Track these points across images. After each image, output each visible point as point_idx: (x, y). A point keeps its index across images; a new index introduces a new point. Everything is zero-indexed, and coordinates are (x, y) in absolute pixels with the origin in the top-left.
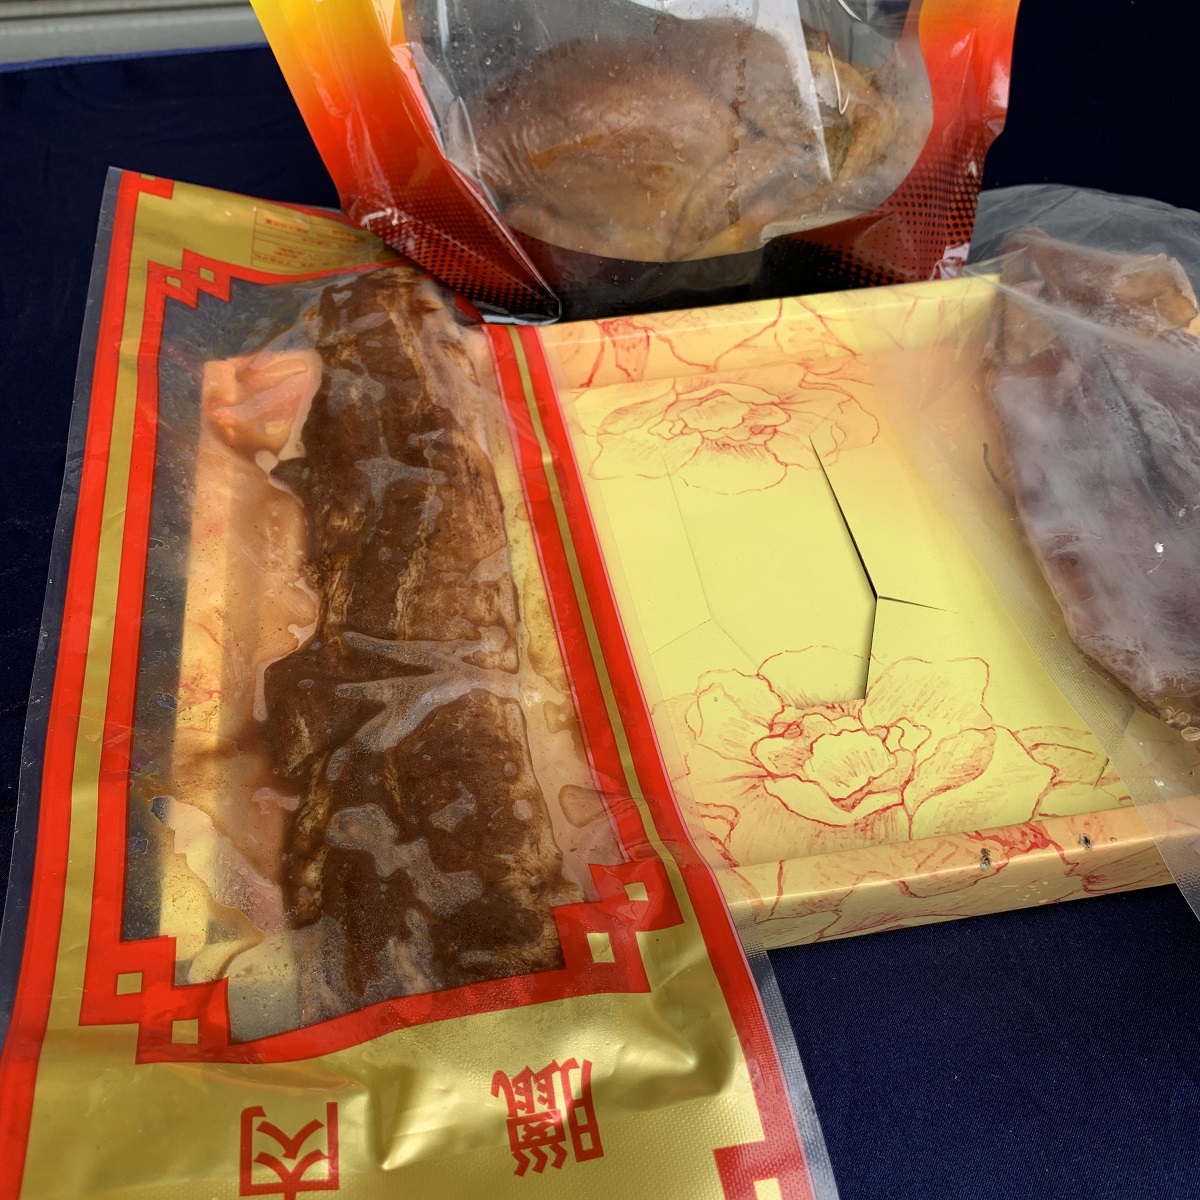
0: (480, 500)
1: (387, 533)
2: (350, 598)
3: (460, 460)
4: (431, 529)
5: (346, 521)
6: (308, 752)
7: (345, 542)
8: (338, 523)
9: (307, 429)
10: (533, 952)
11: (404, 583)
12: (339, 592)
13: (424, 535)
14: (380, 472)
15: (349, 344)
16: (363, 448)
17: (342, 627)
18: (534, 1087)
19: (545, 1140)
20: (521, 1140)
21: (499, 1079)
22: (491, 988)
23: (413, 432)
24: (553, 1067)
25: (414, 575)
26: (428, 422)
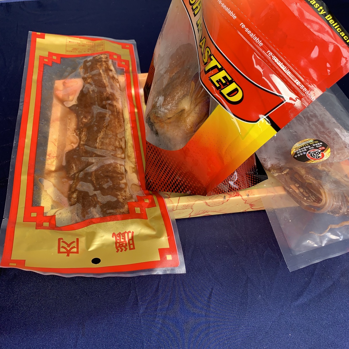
0: (119, 119)
1: (96, 124)
2: (86, 138)
3: (115, 109)
4: (107, 124)
5: (86, 120)
6: (75, 172)
7: (85, 125)
8: (84, 120)
9: (78, 98)
10: (122, 210)
11: (100, 136)
12: (84, 137)
13: (105, 126)
14: (96, 109)
15: (89, 78)
16: (92, 103)
17: (84, 145)
18: (121, 236)
19: (123, 246)
20: (118, 246)
21: (114, 234)
22: (113, 217)
23: (104, 101)
24: (126, 232)
25: (102, 134)
26: (108, 99)
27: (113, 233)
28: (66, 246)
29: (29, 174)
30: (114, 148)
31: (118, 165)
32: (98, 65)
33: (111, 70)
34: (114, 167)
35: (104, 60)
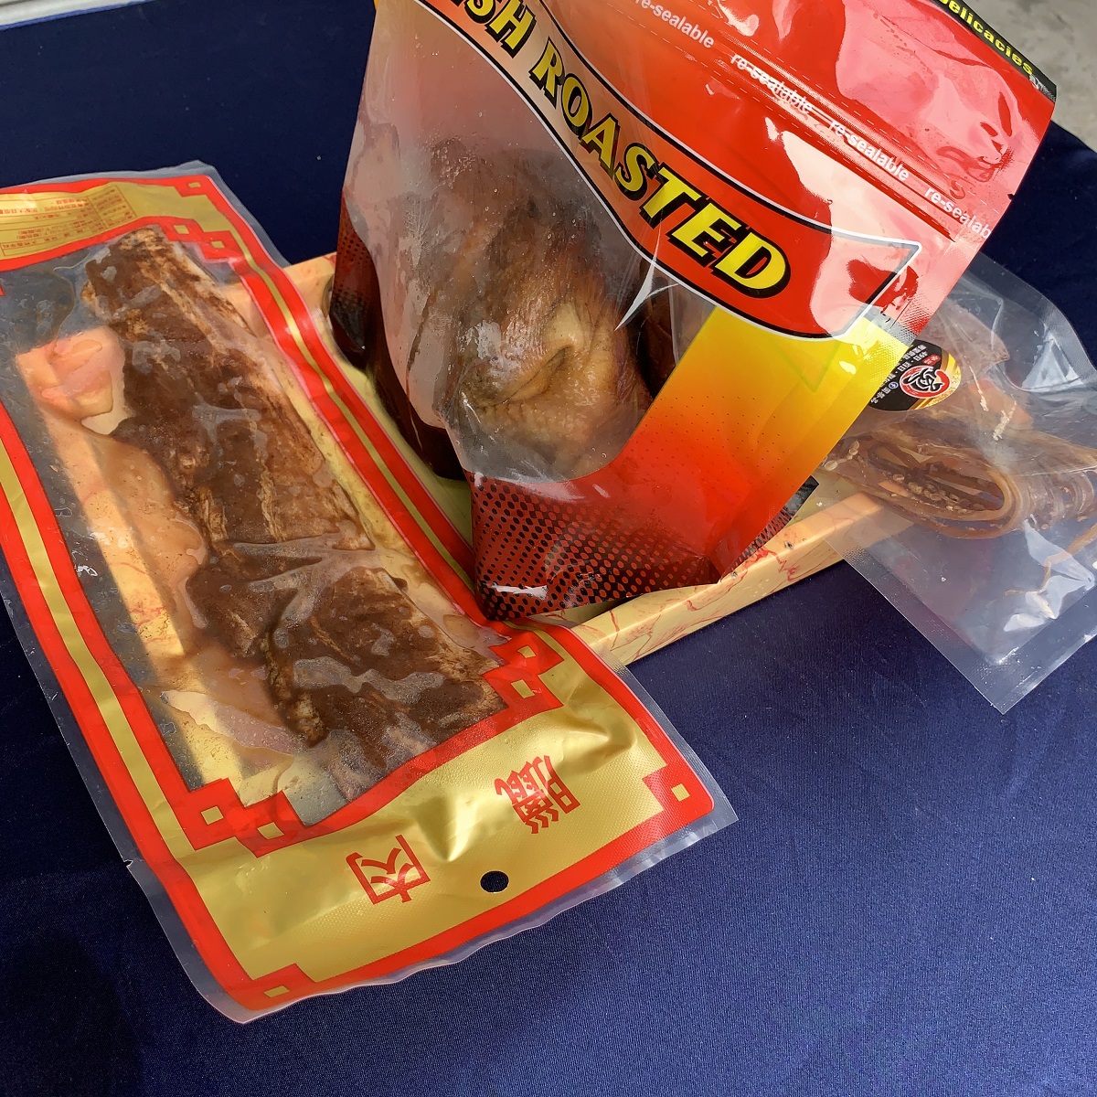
0: (291, 428)
1: (234, 463)
2: (224, 518)
3: (264, 398)
4: (266, 455)
5: (194, 460)
6: (253, 636)
7: (198, 477)
8: (187, 463)
9: (127, 393)
10: (483, 704)
11: (264, 499)
12: (213, 516)
13: (263, 461)
14: (209, 418)
15: (136, 319)
16: (184, 401)
17: (228, 542)
18: (522, 781)
19: (541, 809)
20: (526, 814)
21: (499, 785)
22: (469, 733)
23: (220, 382)
24: (528, 766)
25: (268, 492)
26: (228, 372)
27: (493, 782)
28: (382, 872)
29: (120, 693)
30: (328, 525)
31: (369, 572)
32: (143, 271)
33: (197, 278)
34: (362, 584)
35: (153, 248)
